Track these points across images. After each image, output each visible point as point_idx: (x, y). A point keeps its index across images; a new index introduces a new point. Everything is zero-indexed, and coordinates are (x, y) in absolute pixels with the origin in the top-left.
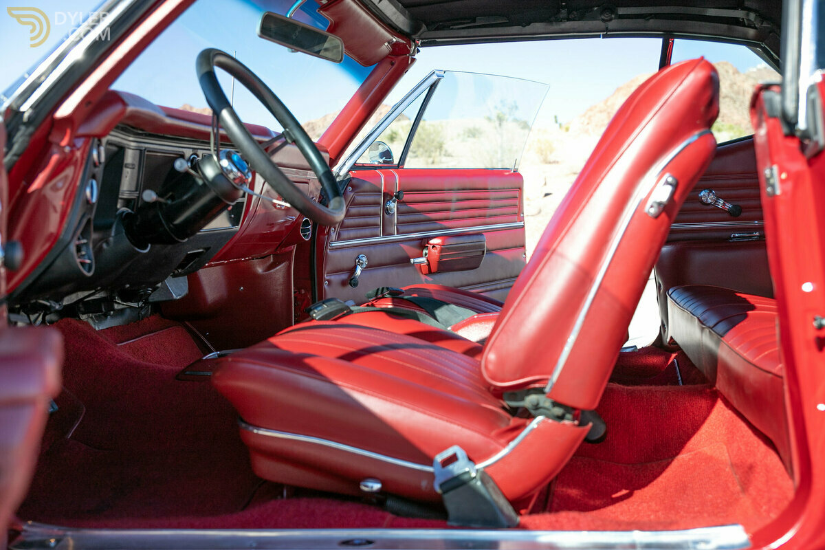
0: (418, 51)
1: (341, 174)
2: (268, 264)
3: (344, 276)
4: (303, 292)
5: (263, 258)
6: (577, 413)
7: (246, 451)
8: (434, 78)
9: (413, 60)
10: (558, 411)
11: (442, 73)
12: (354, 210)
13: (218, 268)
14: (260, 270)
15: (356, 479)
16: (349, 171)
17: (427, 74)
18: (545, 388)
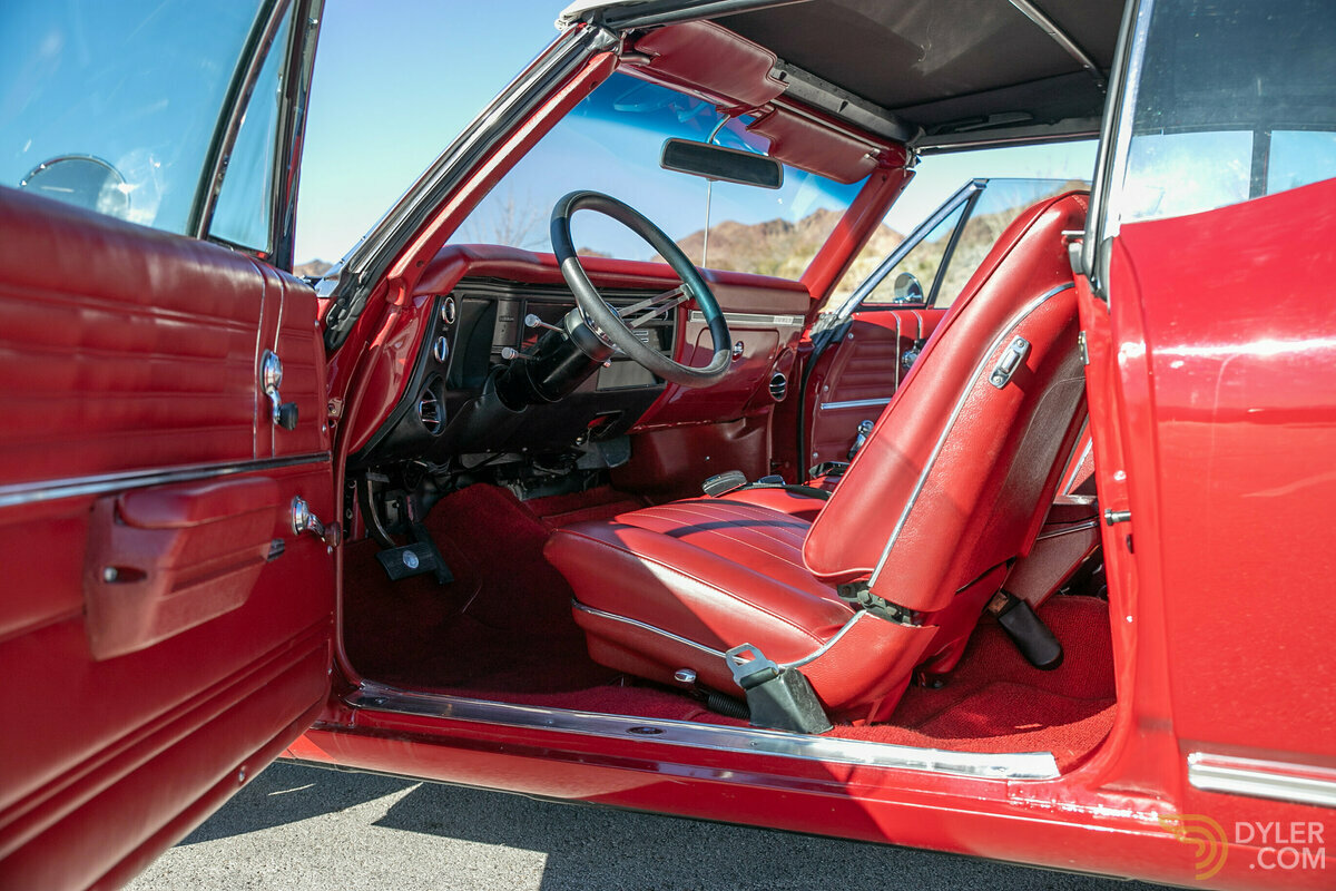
0: (918, 161)
1: (840, 317)
2: (739, 429)
3: (842, 448)
4: (787, 465)
5: (733, 421)
6: (920, 617)
7: (579, 636)
8: (973, 188)
9: (911, 174)
10: (891, 611)
11: (983, 182)
12: (856, 364)
13: (677, 432)
14: (729, 435)
15: (675, 667)
16: (851, 313)
17: (963, 185)
18: (867, 582)
